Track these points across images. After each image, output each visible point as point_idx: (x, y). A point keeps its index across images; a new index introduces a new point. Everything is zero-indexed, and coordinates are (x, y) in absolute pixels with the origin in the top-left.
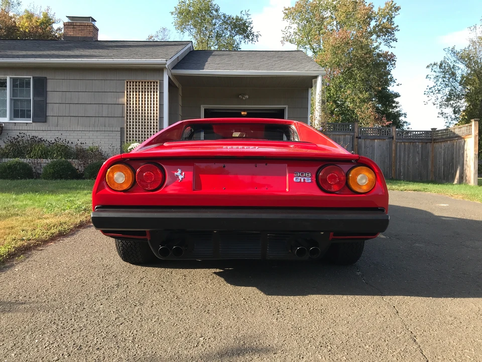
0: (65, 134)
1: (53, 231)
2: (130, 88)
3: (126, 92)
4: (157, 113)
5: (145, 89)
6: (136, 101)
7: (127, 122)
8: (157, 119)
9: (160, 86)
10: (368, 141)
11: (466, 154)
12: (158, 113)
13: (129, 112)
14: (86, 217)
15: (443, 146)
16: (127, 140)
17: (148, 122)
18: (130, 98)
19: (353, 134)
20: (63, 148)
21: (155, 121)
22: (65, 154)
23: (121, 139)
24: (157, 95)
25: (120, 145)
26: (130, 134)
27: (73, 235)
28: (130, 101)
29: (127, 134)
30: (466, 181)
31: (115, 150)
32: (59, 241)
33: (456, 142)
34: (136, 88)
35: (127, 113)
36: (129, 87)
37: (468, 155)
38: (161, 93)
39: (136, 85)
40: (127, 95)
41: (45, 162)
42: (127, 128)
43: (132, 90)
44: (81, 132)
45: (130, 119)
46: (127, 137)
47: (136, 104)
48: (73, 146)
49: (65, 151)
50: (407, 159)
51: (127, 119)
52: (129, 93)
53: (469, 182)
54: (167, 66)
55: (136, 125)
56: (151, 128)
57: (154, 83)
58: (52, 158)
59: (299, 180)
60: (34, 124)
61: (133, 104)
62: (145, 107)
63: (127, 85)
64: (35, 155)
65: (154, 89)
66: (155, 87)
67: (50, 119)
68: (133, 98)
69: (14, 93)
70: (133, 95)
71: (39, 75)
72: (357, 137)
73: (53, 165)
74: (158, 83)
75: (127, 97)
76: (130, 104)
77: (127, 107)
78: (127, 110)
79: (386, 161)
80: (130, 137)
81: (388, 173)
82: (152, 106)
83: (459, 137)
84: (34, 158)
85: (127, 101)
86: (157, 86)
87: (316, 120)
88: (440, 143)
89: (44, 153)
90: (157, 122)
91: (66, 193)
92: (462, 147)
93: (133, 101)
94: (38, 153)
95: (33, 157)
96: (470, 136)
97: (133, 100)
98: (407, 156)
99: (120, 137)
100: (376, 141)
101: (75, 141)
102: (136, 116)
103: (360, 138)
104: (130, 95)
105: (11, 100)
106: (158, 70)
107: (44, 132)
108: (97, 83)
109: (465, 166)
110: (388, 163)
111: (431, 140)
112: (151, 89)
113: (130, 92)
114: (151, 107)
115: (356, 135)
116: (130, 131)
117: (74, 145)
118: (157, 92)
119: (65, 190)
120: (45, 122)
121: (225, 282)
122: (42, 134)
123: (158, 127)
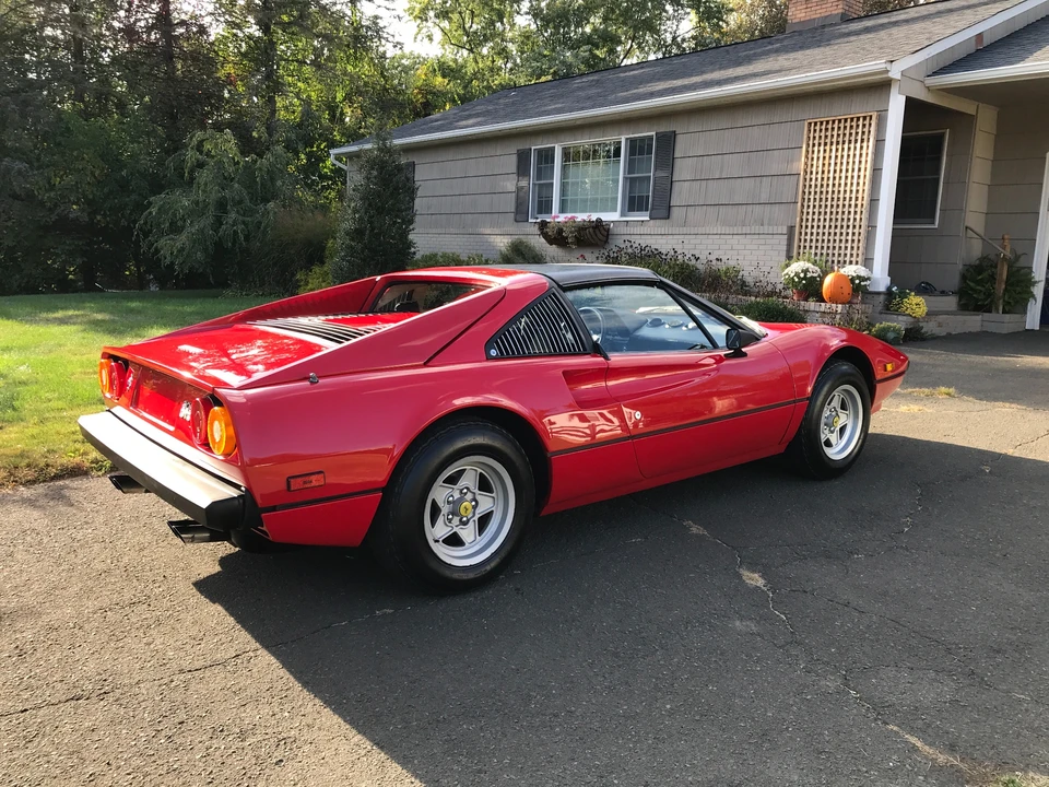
0: (694, 240)
2: (814, 138)
3: (805, 146)
4: (864, 191)
5: (845, 135)
6: (824, 165)
7: (802, 213)
8: (863, 205)
9: (878, 126)
12: (866, 191)
13: (807, 191)
16: (799, 254)
17: (844, 213)
18: (812, 159)
21: (859, 209)
23: (787, 251)
24: (868, 147)
26: (806, 240)
28: (812, 165)
29: (800, 240)
34: (826, 137)
35: (804, 193)
36: (811, 135)
38: (880, 142)
39: (827, 129)
40: (807, 151)
42: (801, 227)
43: (816, 142)
44: (718, 237)
45: (809, 206)
46: (800, 247)
47: (823, 172)
51: (803, 206)
52: (810, 149)
54: (895, 74)
55: (819, 220)
57: (864, 119)
60: (651, 222)
61: (817, 173)
62: (840, 178)
63: (809, 131)
65: (863, 133)
66: (866, 130)
67: (675, 212)
68: (818, 158)
69: (631, 167)
71: (665, 128)
74: (874, 118)
75: (807, 158)
76: (811, 173)
77: (805, 180)
78: (804, 187)
80: (805, 247)
82: (856, 174)
85: (806, 166)
86: (870, 125)
90: (861, 212)
93: (818, 167)
97: (817, 165)
99: (785, 248)
101: (704, 256)
102: (821, 199)
104: (813, 152)
105: (625, 178)
106: (880, 87)
107: (663, 237)
108: (754, 131)
112: (857, 134)
113: (814, 145)
114: (852, 177)
116: (806, 234)
118: (869, 140)
120: (668, 217)
122: (661, 241)
123: (864, 223)
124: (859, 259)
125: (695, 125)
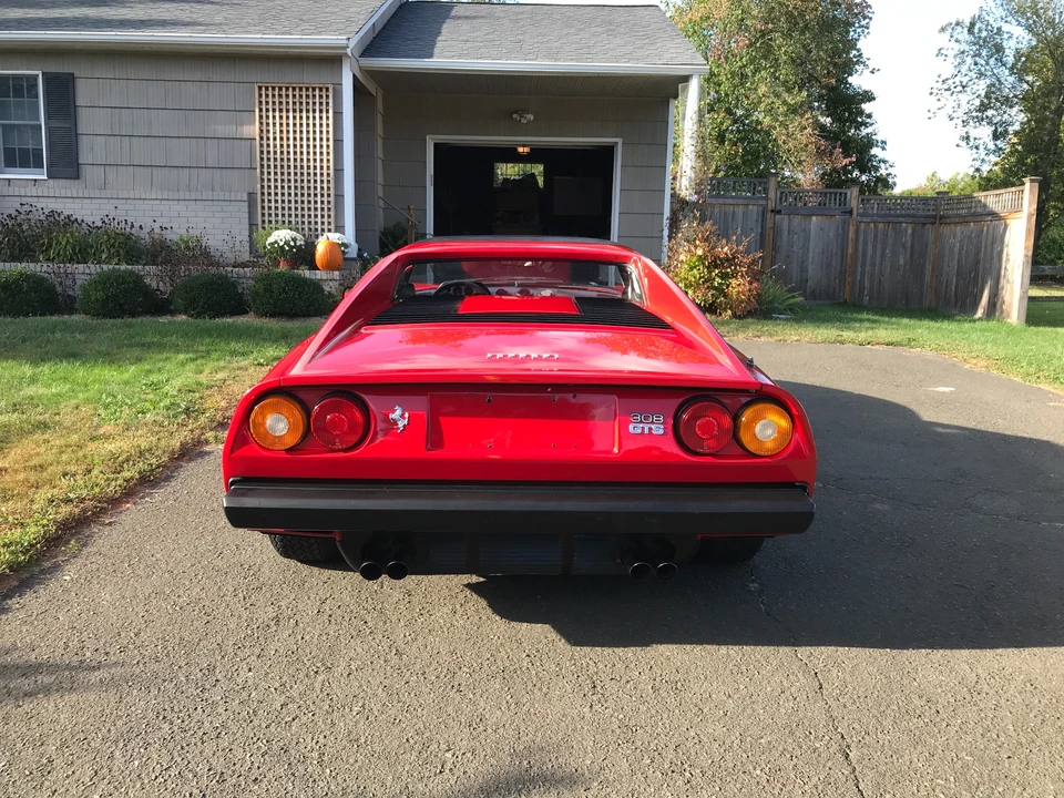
0: (123, 206)
1: (127, 474)
2: (267, 103)
3: (257, 110)
4: (328, 160)
5: (301, 103)
6: (281, 132)
7: (262, 180)
8: (328, 175)
9: (334, 98)
10: (797, 220)
11: (1007, 255)
12: (331, 161)
13: (265, 156)
14: (192, 431)
15: (959, 233)
16: (263, 222)
17: (309, 181)
18: (268, 124)
19: (763, 202)
20: (122, 239)
21: (325, 178)
22: (127, 252)
23: (249, 218)
24: (328, 118)
25: (247, 233)
26: (270, 208)
27: (168, 479)
28: (268, 131)
29: (263, 208)
30: (1002, 312)
31: (237, 243)
32: (143, 497)
33: (988, 226)
34: (281, 103)
35: (262, 159)
36: (263, 99)
37: (1010, 257)
38: (338, 114)
39: (280, 96)
40: (261, 117)
41: (84, 272)
42: (263, 194)
43: (270, 107)
44: (158, 202)
45: (269, 173)
46: (263, 215)
47: (281, 139)
48: (144, 234)
49: (126, 246)
50: (878, 259)
51: (262, 173)
52: (264, 114)
53: (1008, 316)
54: (349, 51)
55: (283, 187)
56: (316, 195)
57: (321, 89)
58: (99, 263)
59: (639, 431)
60: (51, 181)
61: (275, 139)
62: (301, 146)
63: (260, 95)
64: (58, 254)
65: (321, 103)
66: (324, 101)
67: (86, 171)
68: (274, 124)
70: (274, 117)
71: (56, 67)
72: (772, 211)
73: (104, 281)
74: (331, 90)
75: (261, 123)
76: (268, 139)
77: (261, 145)
78: (262, 152)
79: (834, 264)
80: (270, 215)
81: (837, 291)
82: (318, 143)
83: (994, 215)
84: (56, 261)
85: (261, 131)
86: (327, 97)
87: (684, 178)
88: (953, 227)
89: (80, 250)
90: (328, 181)
91: (139, 360)
92: (998, 239)
93: (275, 133)
94: (65, 251)
95: (54, 258)
96: (1018, 215)
97: (274, 131)
98: (878, 254)
99: (247, 215)
100: (814, 218)
101: (148, 224)
102: (282, 167)
103: (779, 212)
104: (268, 117)
106: (330, 60)
107: (76, 200)
108: (190, 88)
109: (1002, 281)
110: (838, 268)
111: (934, 217)
112: (314, 103)
113: (267, 110)
114: (315, 146)
115: (771, 205)
116: (270, 201)
117: (146, 230)
118: (327, 111)
119: (136, 352)
120: (77, 177)
121: (489, 611)
122: (72, 206)
123: (332, 192)
124: (332, 227)
125: (103, 70)
